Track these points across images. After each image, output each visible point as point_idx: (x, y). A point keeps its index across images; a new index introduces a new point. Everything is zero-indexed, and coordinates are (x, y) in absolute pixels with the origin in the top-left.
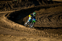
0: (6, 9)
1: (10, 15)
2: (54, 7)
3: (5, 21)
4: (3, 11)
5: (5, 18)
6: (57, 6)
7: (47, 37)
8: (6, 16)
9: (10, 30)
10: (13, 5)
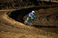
0: (8, 8)
1: (11, 13)
3: (6, 18)
4: (5, 9)
5: (6, 16)
7: (45, 35)
8: (7, 14)
10: (14, 4)
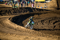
2: (45, 13)
5: (9, 21)
6: (47, 13)
9: (14, 30)
10: (13, 11)
